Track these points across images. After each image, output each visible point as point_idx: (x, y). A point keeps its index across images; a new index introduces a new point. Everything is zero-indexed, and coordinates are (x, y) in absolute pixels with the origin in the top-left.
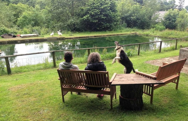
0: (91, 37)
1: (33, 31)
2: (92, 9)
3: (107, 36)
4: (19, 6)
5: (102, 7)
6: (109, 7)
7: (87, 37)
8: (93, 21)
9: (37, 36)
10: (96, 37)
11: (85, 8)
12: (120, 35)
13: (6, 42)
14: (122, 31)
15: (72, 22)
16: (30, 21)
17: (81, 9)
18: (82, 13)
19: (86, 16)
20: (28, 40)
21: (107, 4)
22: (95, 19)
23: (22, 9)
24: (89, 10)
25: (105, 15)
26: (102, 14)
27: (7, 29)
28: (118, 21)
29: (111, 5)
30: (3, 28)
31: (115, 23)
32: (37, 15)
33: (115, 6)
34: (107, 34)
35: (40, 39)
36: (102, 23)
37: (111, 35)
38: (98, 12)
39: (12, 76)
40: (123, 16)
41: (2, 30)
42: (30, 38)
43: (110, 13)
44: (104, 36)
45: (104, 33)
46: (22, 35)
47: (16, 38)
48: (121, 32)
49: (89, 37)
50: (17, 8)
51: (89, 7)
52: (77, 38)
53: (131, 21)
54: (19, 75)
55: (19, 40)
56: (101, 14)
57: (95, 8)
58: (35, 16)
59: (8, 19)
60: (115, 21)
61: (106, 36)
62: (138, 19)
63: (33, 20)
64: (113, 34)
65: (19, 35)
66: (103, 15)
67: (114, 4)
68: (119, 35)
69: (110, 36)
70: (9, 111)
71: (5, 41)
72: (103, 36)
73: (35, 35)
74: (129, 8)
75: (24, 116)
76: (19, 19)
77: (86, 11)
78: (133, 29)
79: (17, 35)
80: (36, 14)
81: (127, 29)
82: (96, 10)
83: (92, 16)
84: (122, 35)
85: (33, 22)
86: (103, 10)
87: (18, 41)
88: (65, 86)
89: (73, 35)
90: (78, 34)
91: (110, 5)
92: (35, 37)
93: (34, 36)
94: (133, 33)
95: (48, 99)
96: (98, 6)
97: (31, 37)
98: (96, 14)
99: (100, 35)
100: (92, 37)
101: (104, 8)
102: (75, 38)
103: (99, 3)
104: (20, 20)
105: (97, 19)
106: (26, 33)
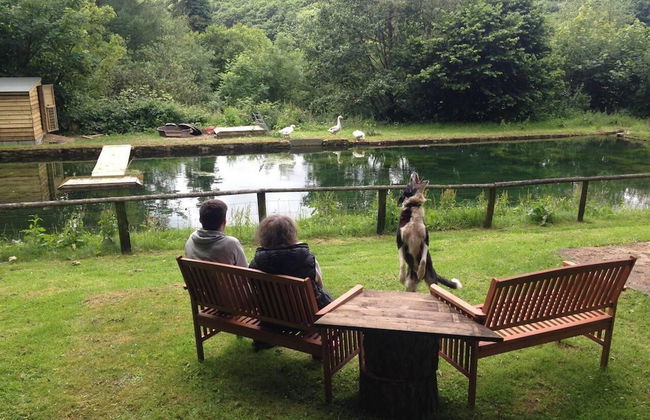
0: (438, 141)
1: (253, 118)
2: (453, 43)
3: (500, 139)
4: (235, 34)
5: (490, 38)
6: (518, 35)
7: (424, 142)
8: (454, 87)
9: (262, 133)
10: (459, 144)
11: (427, 41)
12: (554, 137)
13: (169, 149)
14: (566, 122)
15: (378, 89)
16: (256, 82)
17: (415, 46)
18: (418, 57)
19: (430, 69)
20: (232, 147)
21: (509, 24)
22: (461, 79)
23: (242, 44)
24: (442, 47)
25: (496, 66)
26: (488, 61)
27: (179, 108)
28: (551, 86)
29: (526, 28)
30: (168, 106)
31: (538, 94)
32: (279, 64)
33: (542, 31)
34: (500, 134)
35: (269, 144)
36: (487, 92)
37: (515, 138)
38: (475, 55)
39: (130, 258)
40: (580, 67)
41: (163, 110)
42: (240, 138)
43: (520, 59)
44: (489, 139)
45: (492, 129)
46: (218, 130)
47: (199, 137)
48: (561, 126)
49: (431, 142)
50: (228, 41)
51: (441, 39)
52: (390, 143)
53: (608, 84)
54: (153, 256)
55: (205, 146)
56: (483, 61)
57: (464, 42)
58: (272, 68)
59: (193, 76)
60: (540, 87)
61: (495, 139)
62: (635, 79)
63: (266, 80)
64: (527, 133)
65: (212, 127)
66: (489, 66)
67: (538, 25)
68: (548, 137)
69: (514, 142)
70: (45, 366)
71: (166, 148)
72: (484, 140)
73: (257, 128)
74: (603, 38)
75: (71, 387)
76: (224, 76)
77: (430, 51)
78: (613, 117)
79: (206, 128)
80: (276, 59)
81: (589, 116)
82: (466, 48)
83: (450, 68)
84: (561, 136)
85: (264, 88)
86: (491, 48)
87: (203, 148)
88: (204, 311)
89: (379, 135)
90: (399, 129)
91: (522, 27)
92: (254, 138)
93: (253, 133)
94: (607, 134)
95: (162, 343)
96: (474, 32)
97: (243, 136)
98: (466, 62)
99: (474, 135)
100: (443, 141)
101: (497, 39)
102: (383, 144)
103: (478, 24)
104: (228, 81)
105: (468, 78)
106: (232, 123)
